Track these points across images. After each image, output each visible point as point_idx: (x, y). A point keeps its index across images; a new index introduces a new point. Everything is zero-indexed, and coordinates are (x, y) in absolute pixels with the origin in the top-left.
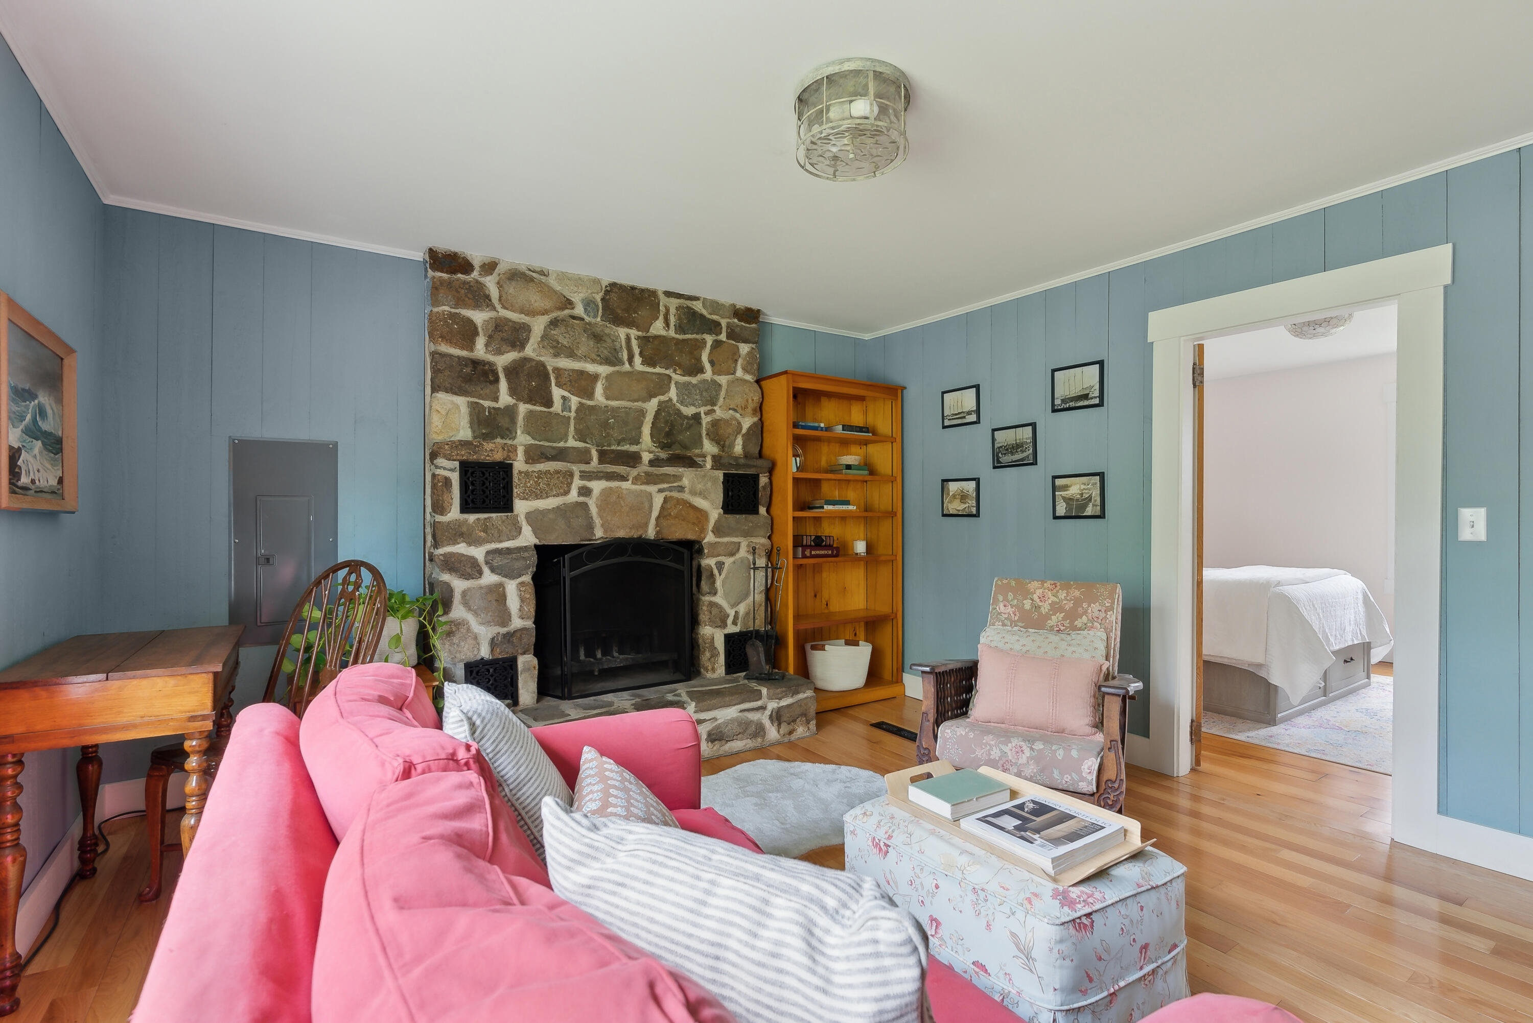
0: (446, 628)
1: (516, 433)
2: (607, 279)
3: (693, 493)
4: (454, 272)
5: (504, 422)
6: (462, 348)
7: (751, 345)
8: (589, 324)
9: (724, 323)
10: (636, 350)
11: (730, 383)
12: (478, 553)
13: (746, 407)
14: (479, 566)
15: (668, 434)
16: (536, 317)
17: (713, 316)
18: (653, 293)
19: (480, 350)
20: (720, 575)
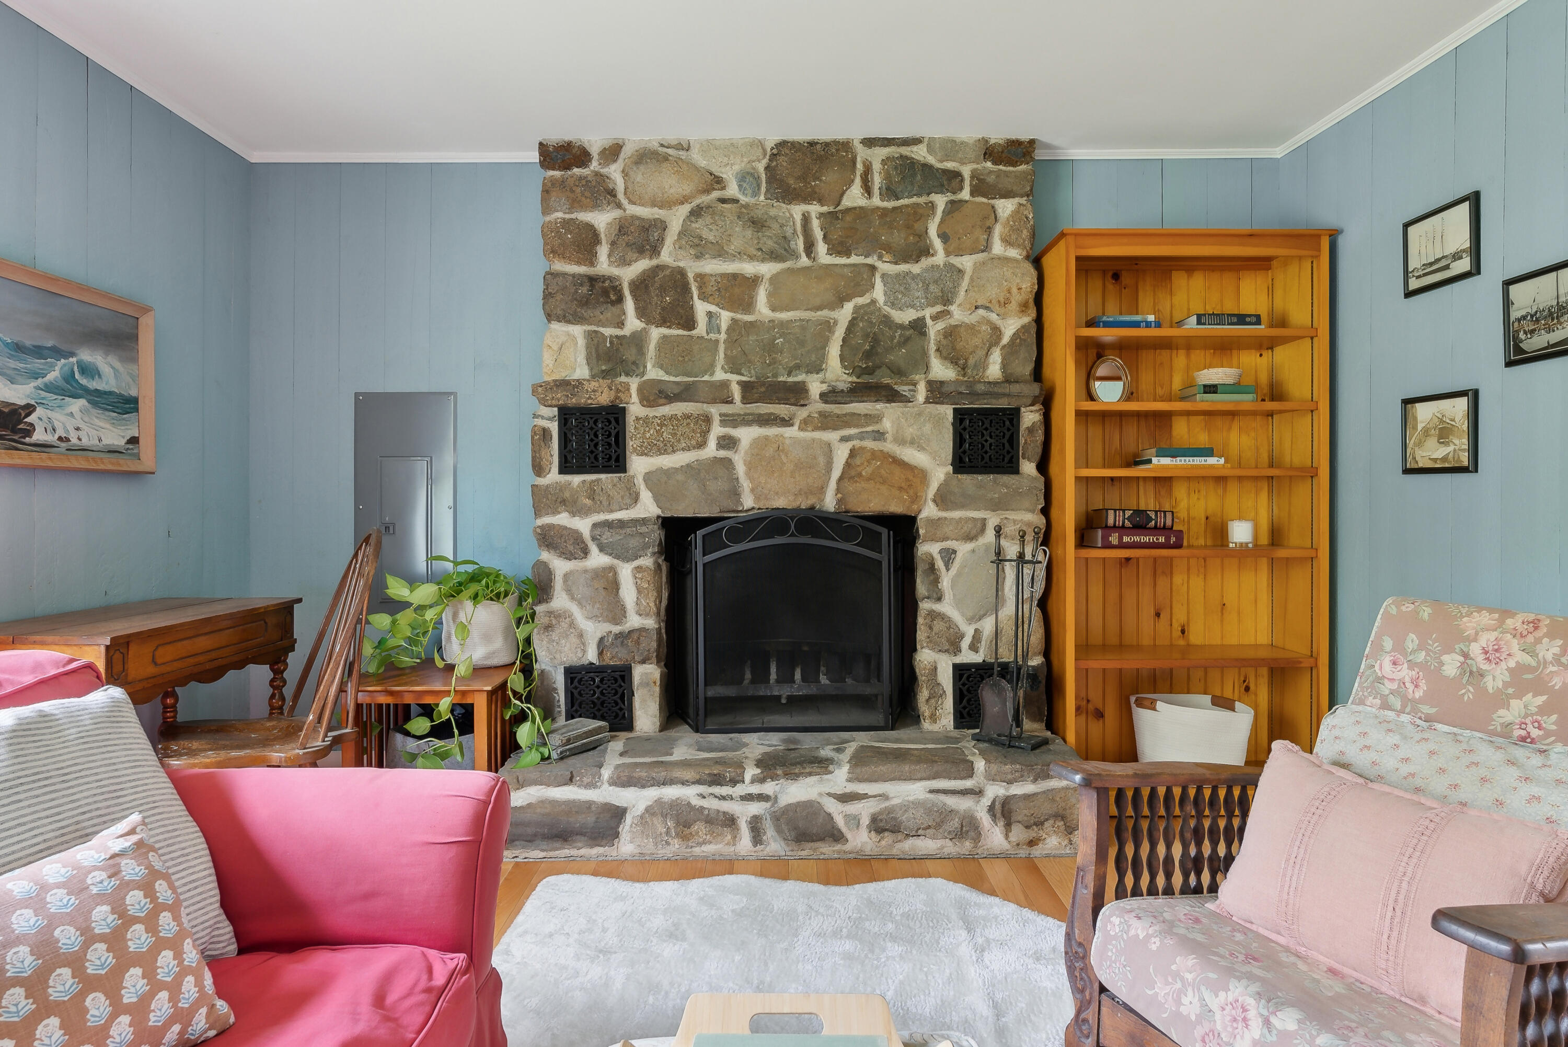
0: (545, 620)
1: (645, 367)
2: (772, 139)
3: (901, 441)
4: (567, 167)
5: (630, 354)
6: (579, 263)
7: (1017, 200)
8: (746, 206)
9: (966, 171)
10: (818, 234)
11: (978, 267)
12: (583, 525)
13: (1007, 302)
14: (583, 542)
15: (868, 355)
16: (674, 209)
17: (945, 163)
18: (845, 146)
19: (604, 265)
20: (948, 570)
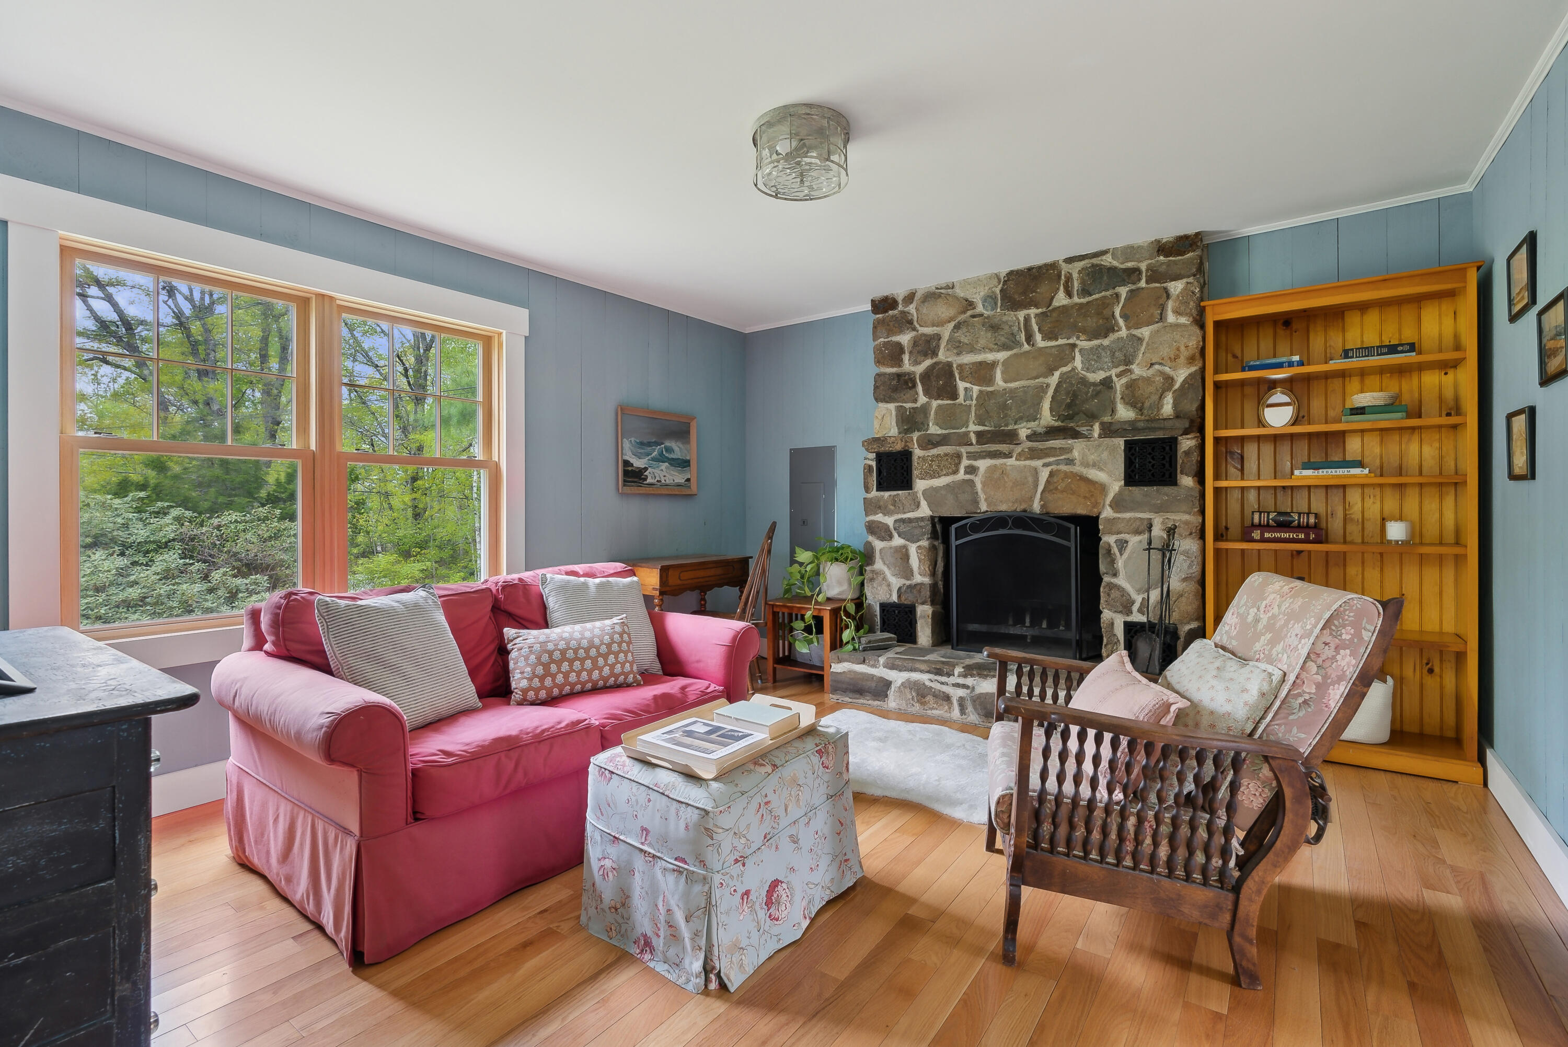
0: (871, 575)
1: (928, 425)
2: (1003, 270)
3: (1087, 465)
4: (886, 311)
5: (919, 418)
6: (892, 367)
7: (1185, 280)
8: (988, 317)
9: (1143, 266)
10: (1035, 328)
11: (1153, 335)
12: (889, 521)
13: (1177, 357)
14: (890, 531)
15: (1069, 406)
16: (946, 326)
17: (1126, 264)
18: (1053, 266)
19: (907, 366)
20: (1121, 555)
